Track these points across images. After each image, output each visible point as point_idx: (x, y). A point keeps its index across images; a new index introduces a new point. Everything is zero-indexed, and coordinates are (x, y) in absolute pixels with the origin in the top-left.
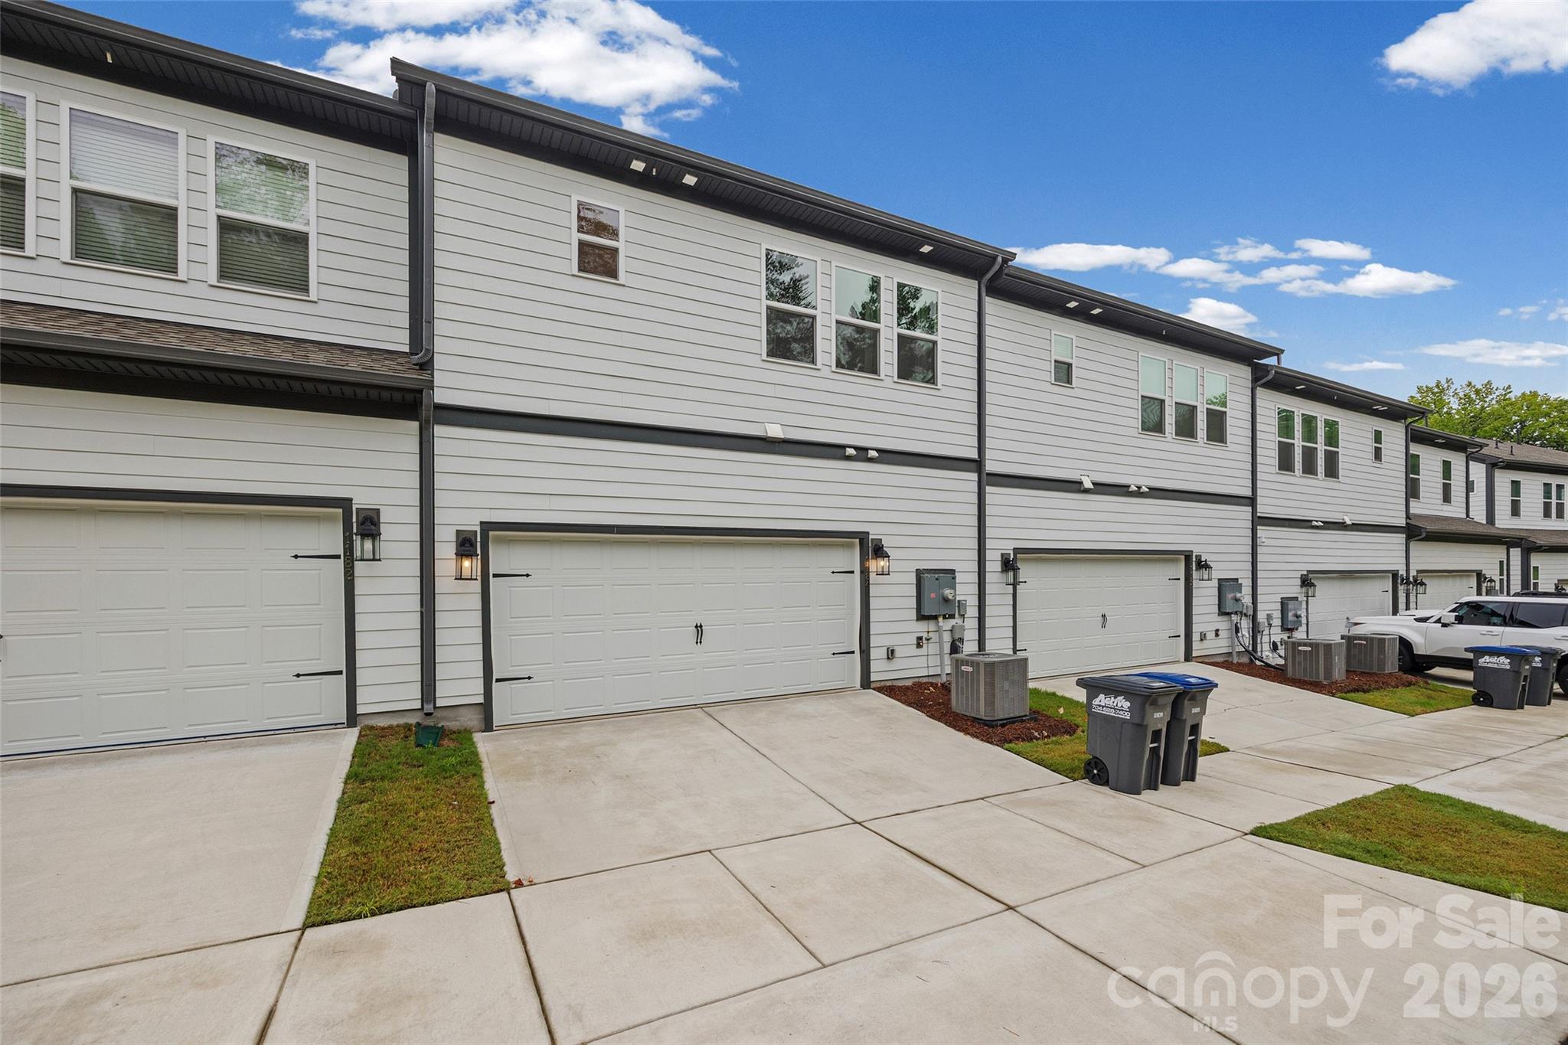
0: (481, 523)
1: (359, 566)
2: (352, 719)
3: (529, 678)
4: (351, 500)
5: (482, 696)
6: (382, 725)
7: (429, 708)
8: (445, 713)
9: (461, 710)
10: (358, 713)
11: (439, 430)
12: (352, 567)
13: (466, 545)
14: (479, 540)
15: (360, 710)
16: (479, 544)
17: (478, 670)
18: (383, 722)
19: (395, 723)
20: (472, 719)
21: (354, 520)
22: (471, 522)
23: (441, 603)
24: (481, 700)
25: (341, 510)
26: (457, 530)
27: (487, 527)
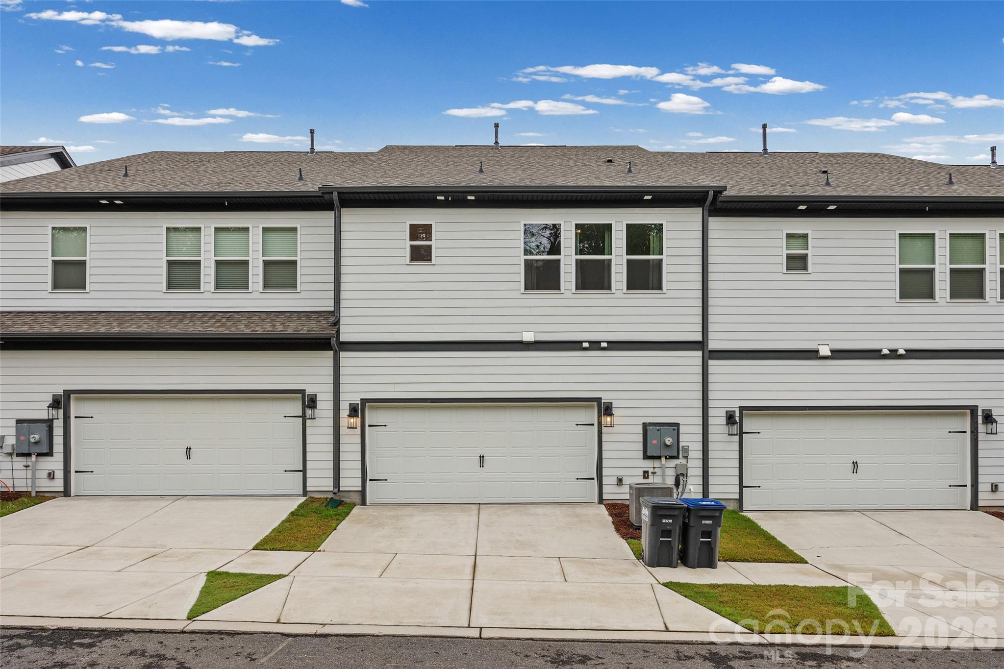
0: (361, 399)
1: (308, 422)
2: (305, 492)
3: (386, 480)
4: (305, 390)
5: (361, 487)
6: (317, 497)
7: (336, 491)
8: (345, 494)
9: (352, 493)
10: (307, 490)
11: (343, 354)
12: (305, 422)
13: (354, 411)
14: (360, 408)
15: (308, 489)
16: (360, 410)
17: (359, 474)
18: (317, 496)
19: (322, 497)
20: (357, 498)
21: (306, 400)
22: (356, 399)
23: (343, 440)
24: (360, 489)
25: (301, 395)
26: (350, 404)
27: (364, 401)
